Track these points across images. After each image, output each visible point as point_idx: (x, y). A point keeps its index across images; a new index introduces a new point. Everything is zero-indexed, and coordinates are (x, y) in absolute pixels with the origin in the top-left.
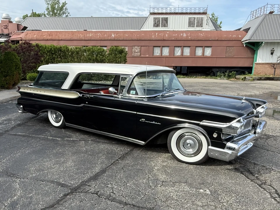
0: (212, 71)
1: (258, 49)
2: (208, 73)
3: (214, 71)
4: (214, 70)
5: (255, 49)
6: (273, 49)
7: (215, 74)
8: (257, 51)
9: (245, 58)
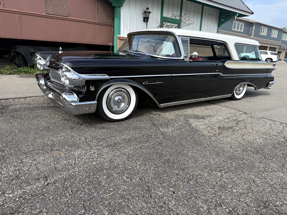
0: (18, 54)
1: (122, 4)
2: (7, 56)
3: (23, 54)
4: (21, 49)
5: (114, 5)
6: (148, 9)
7: (29, 62)
8: (118, 8)
9: (95, 23)
